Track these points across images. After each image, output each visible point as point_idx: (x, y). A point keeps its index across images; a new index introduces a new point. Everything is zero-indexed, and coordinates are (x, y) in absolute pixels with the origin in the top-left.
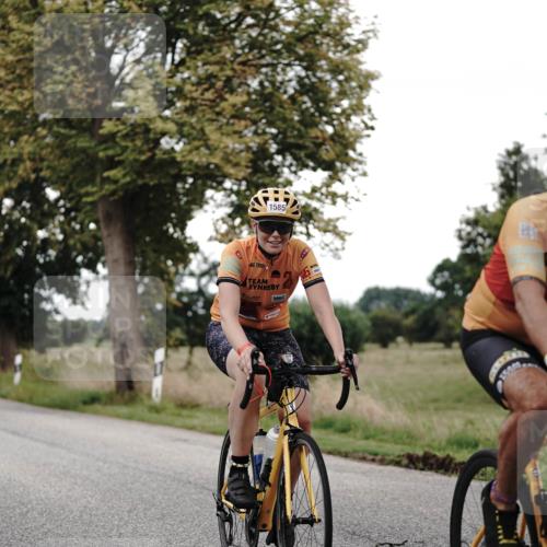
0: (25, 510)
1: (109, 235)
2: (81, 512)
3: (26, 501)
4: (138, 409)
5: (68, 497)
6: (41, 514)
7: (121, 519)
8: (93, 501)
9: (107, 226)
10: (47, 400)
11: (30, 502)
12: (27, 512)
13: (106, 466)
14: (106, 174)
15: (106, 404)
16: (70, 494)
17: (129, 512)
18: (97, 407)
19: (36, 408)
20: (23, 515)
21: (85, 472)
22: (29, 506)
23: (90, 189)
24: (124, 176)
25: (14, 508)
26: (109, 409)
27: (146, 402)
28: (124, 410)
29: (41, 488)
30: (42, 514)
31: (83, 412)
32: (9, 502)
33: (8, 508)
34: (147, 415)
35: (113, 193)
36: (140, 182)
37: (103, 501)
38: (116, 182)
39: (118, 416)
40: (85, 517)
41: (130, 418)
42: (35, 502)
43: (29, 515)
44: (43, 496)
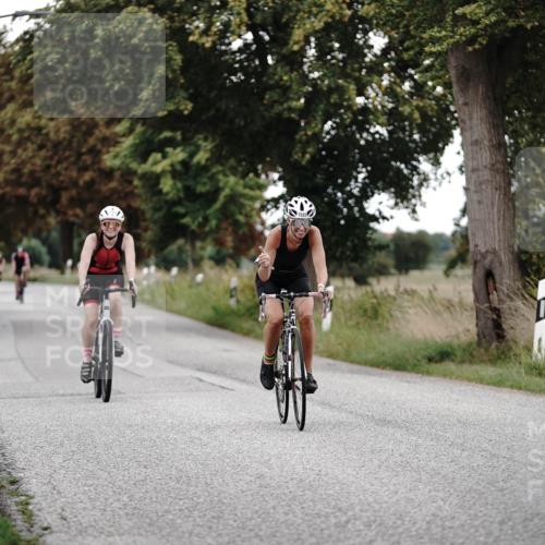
0: (344, 519)
1: (466, 104)
2: (428, 523)
3: (344, 505)
4: (512, 371)
5: (409, 500)
6: (368, 525)
7: (489, 534)
8: (446, 507)
9: (463, 90)
10: (371, 356)
11: (351, 507)
12: (347, 522)
13: (465, 454)
14: (459, 11)
15: (462, 362)
16: (412, 495)
17: (502, 523)
18: (449, 366)
19: (355, 367)
20: (341, 526)
21: (433, 464)
22: (350, 513)
23: (435, 32)
24: (487, 14)
25: (327, 516)
26: (467, 369)
27: (524, 359)
28: (489, 371)
29: (368, 486)
30: (370, 526)
31: (429, 373)
32: (319, 506)
33: (319, 516)
34: (525, 379)
35: (472, 40)
36: (511, 23)
37: (460, 507)
38: (475, 23)
39: (481, 381)
40: (435, 530)
41: (499, 383)
42: (357, 509)
43: (350, 526)
44: (371, 499)
